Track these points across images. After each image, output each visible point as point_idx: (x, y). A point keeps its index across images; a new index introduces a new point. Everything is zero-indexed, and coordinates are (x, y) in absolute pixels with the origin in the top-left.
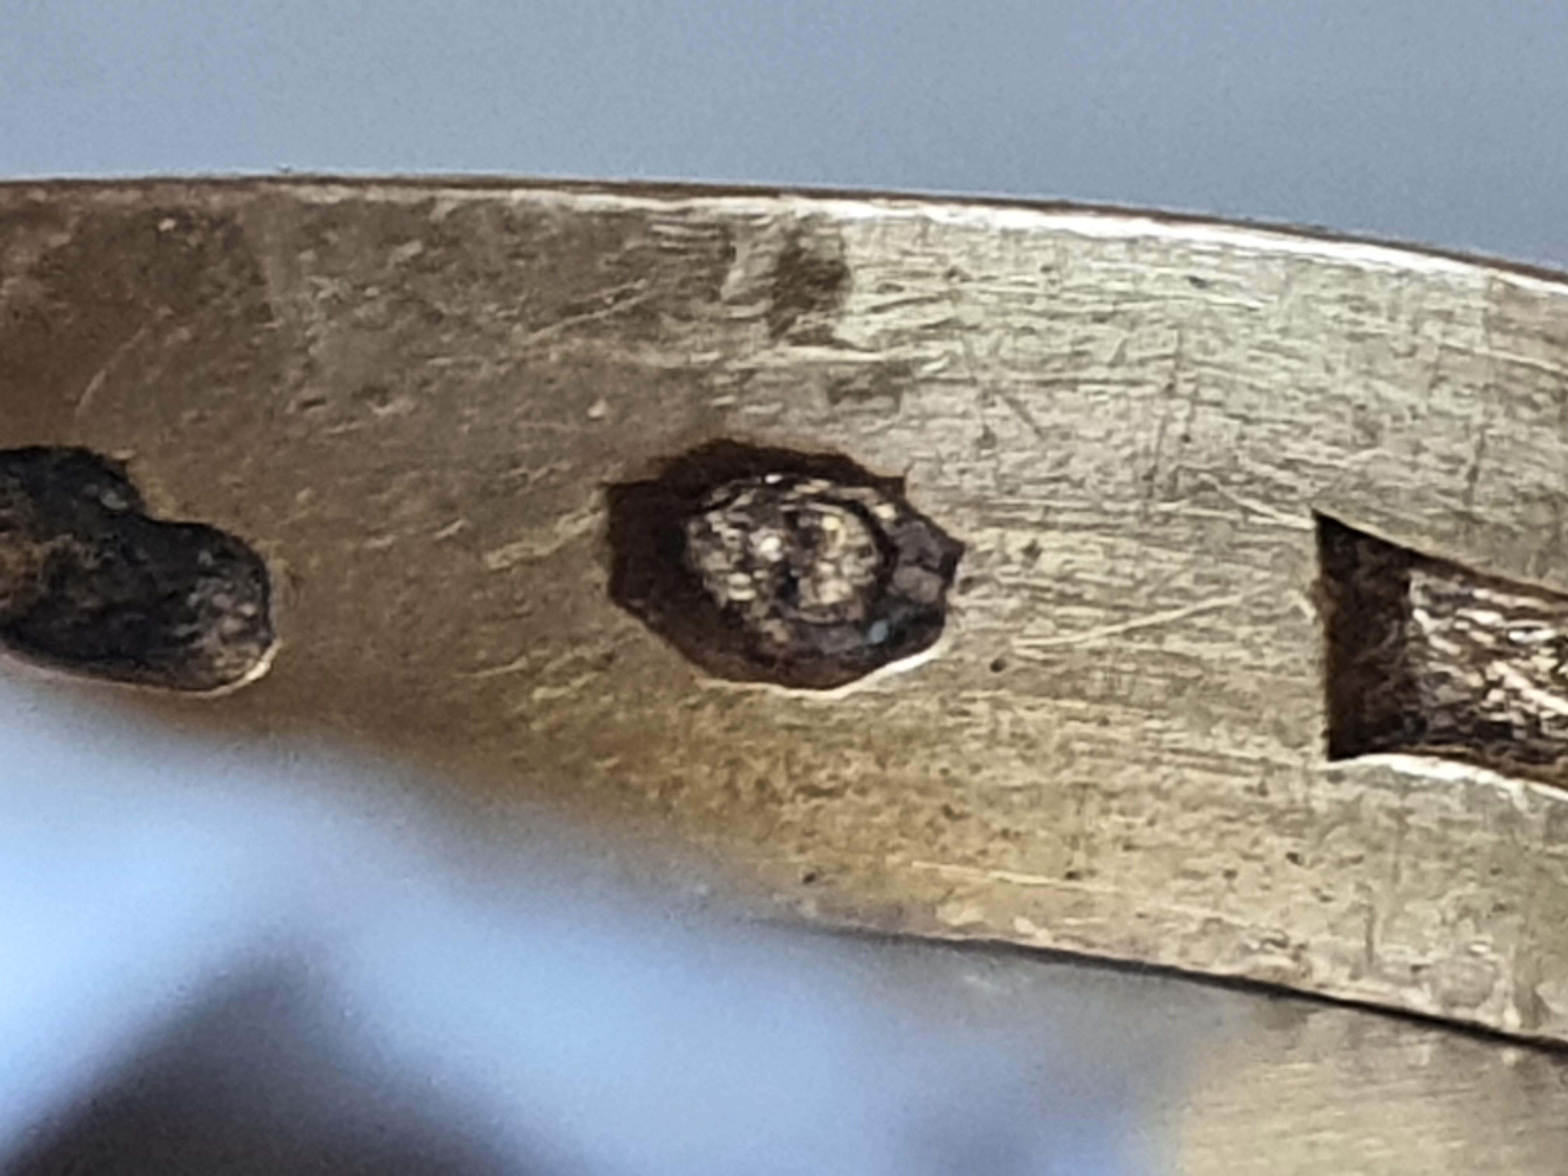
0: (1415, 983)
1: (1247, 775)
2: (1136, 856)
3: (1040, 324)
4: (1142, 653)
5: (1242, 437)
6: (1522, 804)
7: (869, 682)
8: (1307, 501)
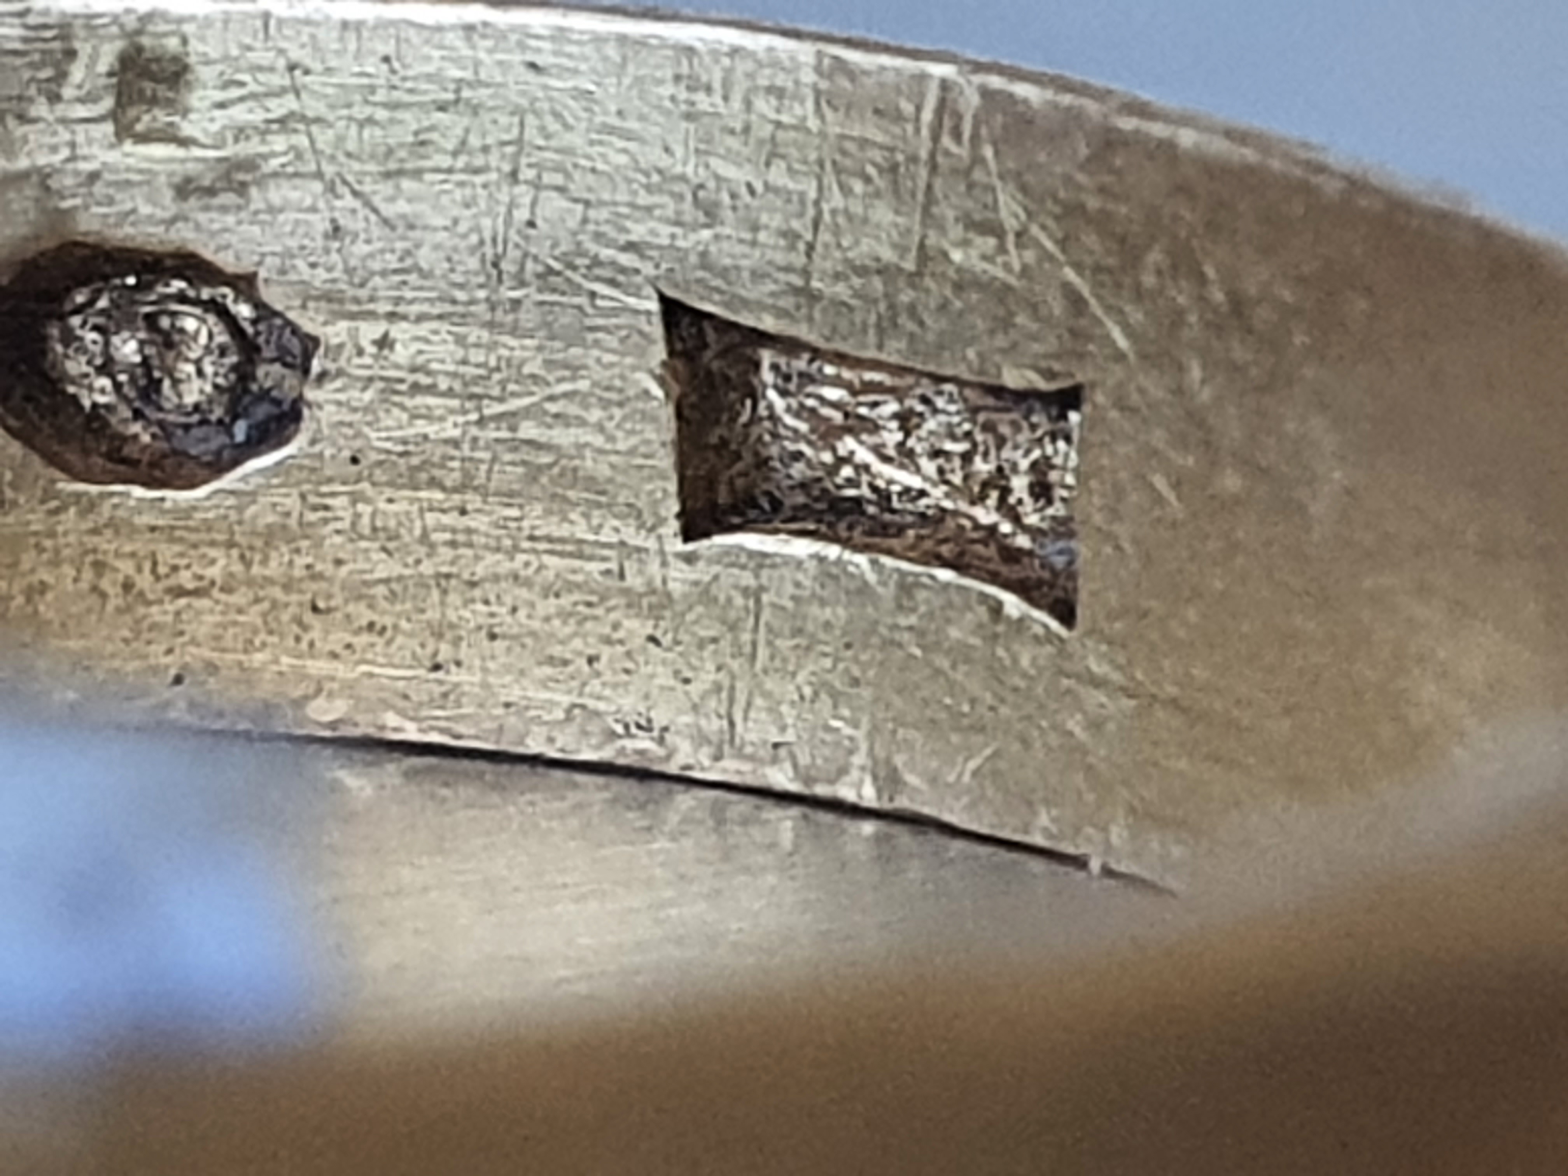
0: (775, 761)
1: (604, 559)
2: (500, 645)
3: (381, 114)
4: (497, 440)
5: (585, 221)
6: (871, 577)
7: (229, 480)
8: (652, 282)
